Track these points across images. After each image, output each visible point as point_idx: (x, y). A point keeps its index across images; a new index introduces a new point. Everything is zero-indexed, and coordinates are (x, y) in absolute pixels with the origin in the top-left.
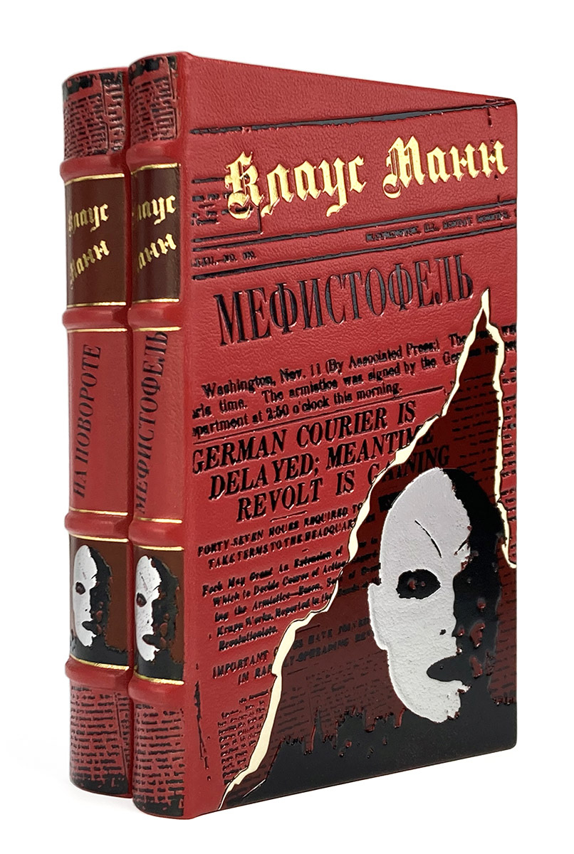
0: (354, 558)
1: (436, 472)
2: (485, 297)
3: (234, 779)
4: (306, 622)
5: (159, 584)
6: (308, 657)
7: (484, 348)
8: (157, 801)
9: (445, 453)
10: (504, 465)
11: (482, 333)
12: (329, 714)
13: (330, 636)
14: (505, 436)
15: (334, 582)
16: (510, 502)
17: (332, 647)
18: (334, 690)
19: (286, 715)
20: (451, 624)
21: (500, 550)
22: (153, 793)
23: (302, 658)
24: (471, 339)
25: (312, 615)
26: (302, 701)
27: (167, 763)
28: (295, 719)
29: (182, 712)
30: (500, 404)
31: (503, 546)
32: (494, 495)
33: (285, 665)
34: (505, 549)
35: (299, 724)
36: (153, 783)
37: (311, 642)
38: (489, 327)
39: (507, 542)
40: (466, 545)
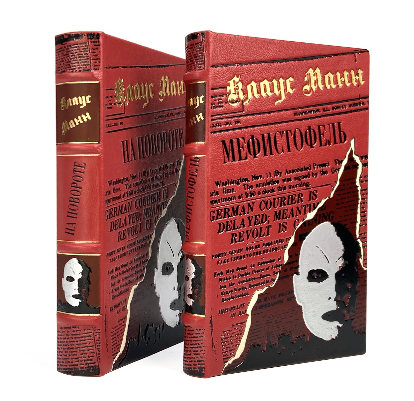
0: (286, 263)
1: (327, 223)
2: (352, 142)
3: (228, 361)
4: (263, 291)
5: (194, 271)
6: (264, 307)
7: (352, 166)
8: (193, 370)
9: (331, 215)
10: (361, 221)
11: (351, 159)
12: (273, 334)
13: (275, 298)
14: (362, 208)
15: (277, 273)
16: (364, 239)
17: (276, 303)
18: (276, 323)
19: (253, 333)
20: (334, 294)
21: (359, 261)
22: (191, 366)
23: (261, 307)
24: (345, 162)
25: (266, 288)
26: (261, 327)
27: (198, 352)
28: (258, 335)
29: (204, 330)
30: (359, 192)
31: (360, 259)
32: (356, 235)
33: (253, 310)
34: (361, 261)
35: (259, 338)
36: (192, 361)
37: (265, 300)
38: (354, 156)
39: (362, 257)
40: (342, 258)
